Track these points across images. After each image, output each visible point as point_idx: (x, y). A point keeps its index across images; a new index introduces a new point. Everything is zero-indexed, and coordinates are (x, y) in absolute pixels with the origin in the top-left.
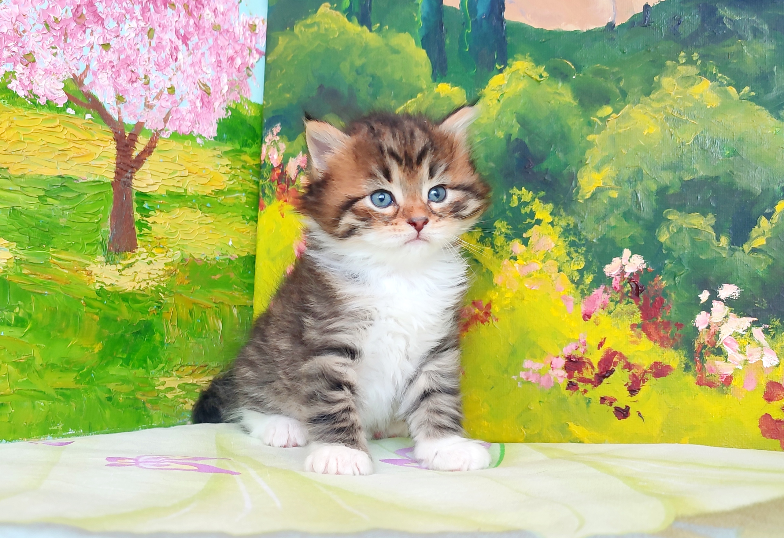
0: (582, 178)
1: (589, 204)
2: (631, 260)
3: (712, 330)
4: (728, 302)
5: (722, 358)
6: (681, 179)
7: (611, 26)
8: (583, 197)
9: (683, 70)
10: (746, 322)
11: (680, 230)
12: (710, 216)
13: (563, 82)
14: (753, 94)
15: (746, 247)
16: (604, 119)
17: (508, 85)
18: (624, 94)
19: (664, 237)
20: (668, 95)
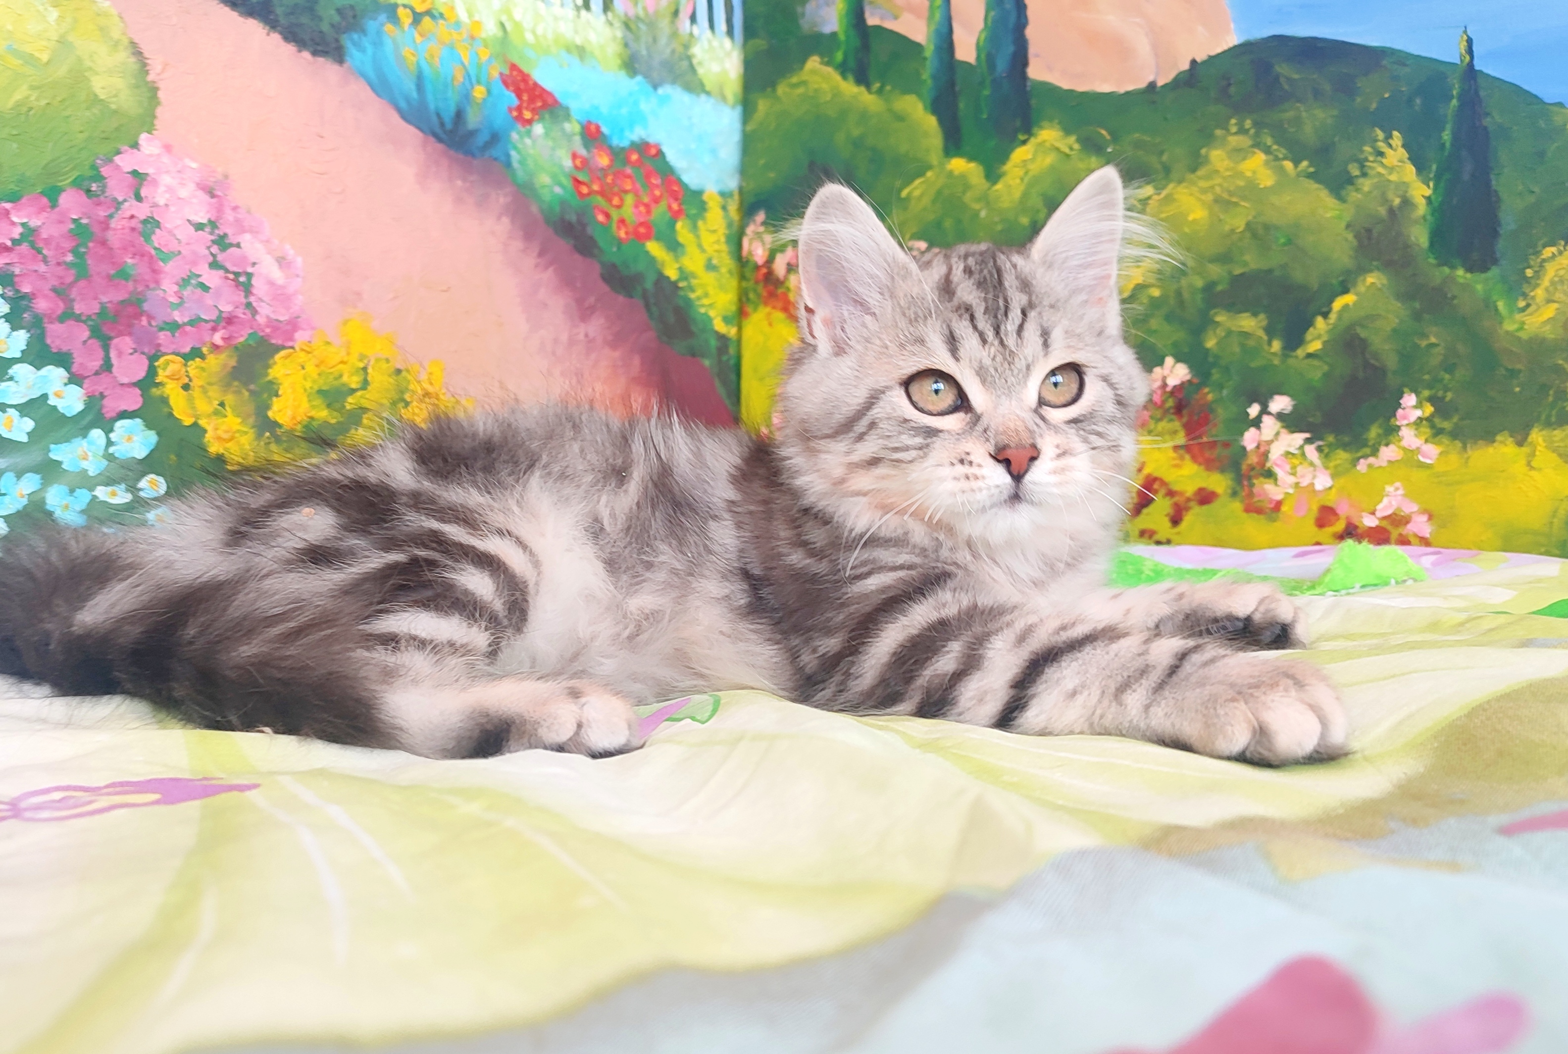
2: (1175, 371)
3: (1262, 449)
4: (1280, 416)
5: (1271, 481)
6: (1230, 273)
7: (1152, 86)
9: (1234, 141)
10: (1299, 438)
11: (1229, 333)
12: (1262, 316)
13: (1096, 156)
14: (1312, 170)
15: (1300, 352)
16: (1144, 202)
17: (1033, 160)
18: (1167, 170)
19: (1211, 343)
20: (1217, 172)
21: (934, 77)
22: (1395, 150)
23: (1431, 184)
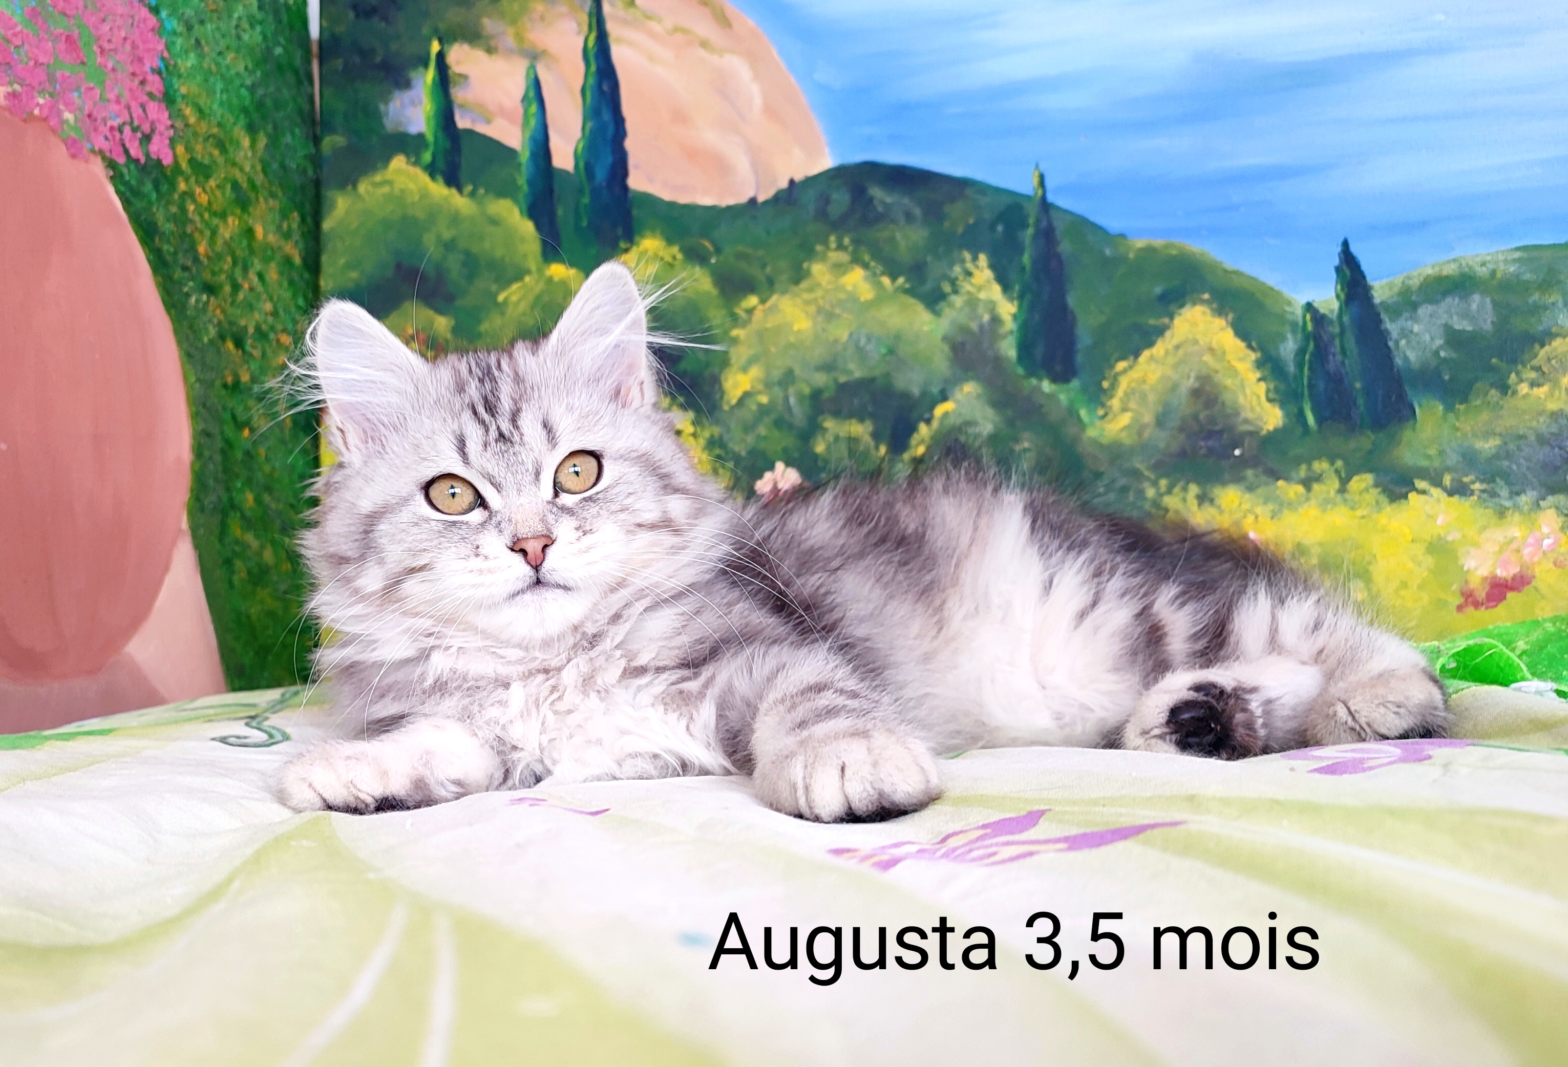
0: (726, 380)
1: (736, 411)
2: (784, 474)
6: (836, 381)
7: (753, 201)
8: (728, 402)
9: (834, 256)
11: (837, 438)
12: (868, 423)
13: (701, 267)
14: (907, 286)
15: (906, 456)
16: (750, 311)
18: (771, 283)
19: (820, 448)
20: (819, 285)
21: (530, 183)
22: (982, 271)
23: (1016, 303)
